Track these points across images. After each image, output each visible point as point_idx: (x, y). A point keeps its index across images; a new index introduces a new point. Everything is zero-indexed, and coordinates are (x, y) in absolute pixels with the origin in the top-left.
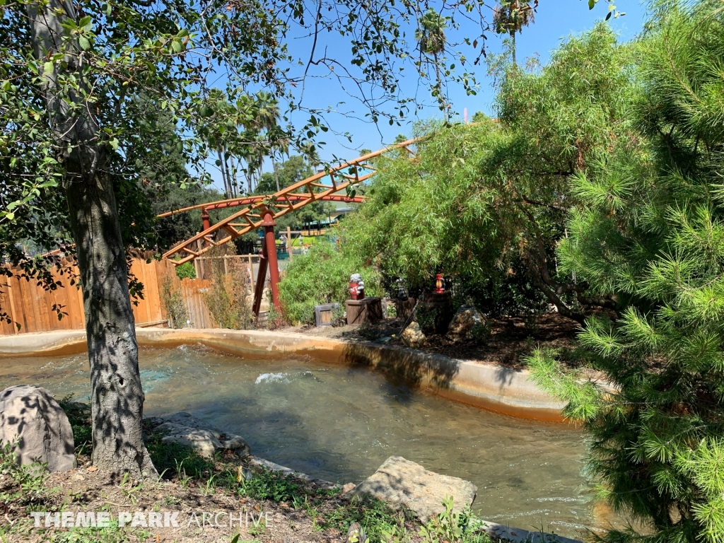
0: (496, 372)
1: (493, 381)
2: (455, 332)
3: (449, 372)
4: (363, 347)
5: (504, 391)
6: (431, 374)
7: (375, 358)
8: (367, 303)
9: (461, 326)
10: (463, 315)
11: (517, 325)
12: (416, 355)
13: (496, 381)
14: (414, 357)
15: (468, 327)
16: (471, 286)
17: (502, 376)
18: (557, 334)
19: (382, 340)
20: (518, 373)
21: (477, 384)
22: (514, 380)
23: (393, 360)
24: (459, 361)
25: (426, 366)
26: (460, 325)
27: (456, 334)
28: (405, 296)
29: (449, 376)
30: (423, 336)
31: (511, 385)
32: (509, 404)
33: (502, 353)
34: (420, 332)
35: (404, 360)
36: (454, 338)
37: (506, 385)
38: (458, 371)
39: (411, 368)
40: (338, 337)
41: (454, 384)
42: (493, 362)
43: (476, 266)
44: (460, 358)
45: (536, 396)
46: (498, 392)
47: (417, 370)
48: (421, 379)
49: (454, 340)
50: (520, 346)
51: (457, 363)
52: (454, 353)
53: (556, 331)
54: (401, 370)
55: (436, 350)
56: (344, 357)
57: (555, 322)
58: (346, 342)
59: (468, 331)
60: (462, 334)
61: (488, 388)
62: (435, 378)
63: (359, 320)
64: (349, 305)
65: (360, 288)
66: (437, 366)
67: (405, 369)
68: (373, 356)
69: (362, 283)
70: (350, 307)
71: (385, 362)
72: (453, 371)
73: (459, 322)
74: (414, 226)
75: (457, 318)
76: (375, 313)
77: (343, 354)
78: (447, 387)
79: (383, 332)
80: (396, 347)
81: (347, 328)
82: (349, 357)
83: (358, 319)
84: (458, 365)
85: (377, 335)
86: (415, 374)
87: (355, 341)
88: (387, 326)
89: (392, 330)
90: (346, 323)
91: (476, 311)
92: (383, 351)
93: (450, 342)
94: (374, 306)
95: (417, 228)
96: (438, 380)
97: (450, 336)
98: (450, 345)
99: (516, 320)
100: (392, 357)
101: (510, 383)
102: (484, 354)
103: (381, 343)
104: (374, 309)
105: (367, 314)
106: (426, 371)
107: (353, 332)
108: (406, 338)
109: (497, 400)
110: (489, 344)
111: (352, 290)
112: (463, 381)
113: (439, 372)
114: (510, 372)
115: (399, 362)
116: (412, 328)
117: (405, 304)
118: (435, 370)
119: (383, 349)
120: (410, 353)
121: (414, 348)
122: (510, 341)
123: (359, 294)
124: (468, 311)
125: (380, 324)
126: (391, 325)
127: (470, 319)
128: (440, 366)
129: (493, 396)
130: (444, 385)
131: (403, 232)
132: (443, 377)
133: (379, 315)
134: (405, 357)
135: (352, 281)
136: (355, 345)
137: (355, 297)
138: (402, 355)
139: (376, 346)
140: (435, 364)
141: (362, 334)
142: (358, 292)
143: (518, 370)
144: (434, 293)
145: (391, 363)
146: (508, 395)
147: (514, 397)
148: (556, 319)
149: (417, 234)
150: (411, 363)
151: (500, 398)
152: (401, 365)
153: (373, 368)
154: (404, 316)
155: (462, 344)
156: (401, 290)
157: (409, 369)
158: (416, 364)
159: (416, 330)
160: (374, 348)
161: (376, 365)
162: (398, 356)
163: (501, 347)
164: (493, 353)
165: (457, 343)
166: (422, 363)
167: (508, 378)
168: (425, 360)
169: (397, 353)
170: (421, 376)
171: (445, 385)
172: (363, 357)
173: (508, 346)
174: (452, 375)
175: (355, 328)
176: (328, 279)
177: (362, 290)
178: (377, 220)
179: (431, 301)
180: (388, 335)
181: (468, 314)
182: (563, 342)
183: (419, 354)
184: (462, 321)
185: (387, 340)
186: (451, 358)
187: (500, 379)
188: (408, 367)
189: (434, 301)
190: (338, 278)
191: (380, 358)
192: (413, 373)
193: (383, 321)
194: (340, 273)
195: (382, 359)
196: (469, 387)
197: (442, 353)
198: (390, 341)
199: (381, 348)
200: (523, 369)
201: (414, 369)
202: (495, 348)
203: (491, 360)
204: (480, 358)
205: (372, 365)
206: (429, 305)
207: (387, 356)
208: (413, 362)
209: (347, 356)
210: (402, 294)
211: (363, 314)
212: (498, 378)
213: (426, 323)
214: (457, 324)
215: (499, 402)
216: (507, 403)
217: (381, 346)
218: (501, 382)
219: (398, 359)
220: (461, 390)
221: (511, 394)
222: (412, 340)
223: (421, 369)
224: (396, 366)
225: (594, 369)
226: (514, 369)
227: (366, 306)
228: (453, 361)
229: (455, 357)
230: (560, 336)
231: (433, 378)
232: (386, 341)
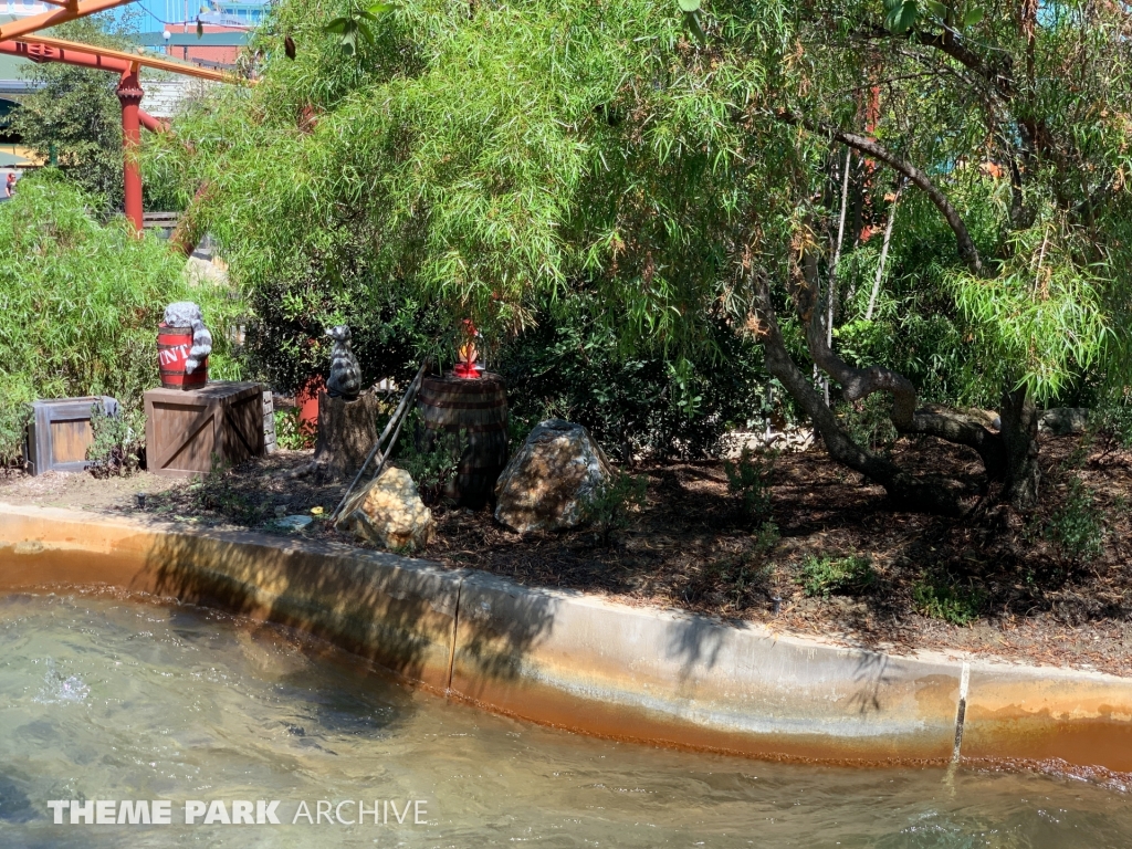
0: (672, 628)
1: (662, 654)
2: (522, 503)
3: (522, 628)
4: (222, 548)
5: (694, 686)
6: (464, 633)
7: (266, 582)
8: (222, 401)
9: (541, 486)
10: (547, 450)
11: (690, 486)
12: (414, 575)
13: (670, 656)
14: (405, 581)
15: (566, 489)
16: (558, 360)
17: (689, 641)
18: (818, 516)
19: (283, 524)
20: (738, 632)
21: (612, 663)
22: (727, 654)
23: (330, 588)
24: (555, 594)
25: (444, 610)
26: (540, 482)
27: (527, 509)
28: (351, 383)
29: (522, 639)
30: (427, 514)
31: (716, 668)
32: (706, 723)
33: (675, 572)
34: (417, 502)
35: (368, 591)
36: (519, 522)
37: (700, 669)
38: (550, 626)
39: (393, 614)
40: (127, 511)
41: (535, 666)
42: (657, 598)
43: (662, 302)
44: (553, 585)
45: (789, 698)
46: (673, 687)
47: (412, 622)
48: (425, 651)
49: (521, 529)
50: (719, 549)
51: (545, 600)
52: (531, 571)
53: (811, 507)
54: (359, 619)
55: (472, 559)
56: (152, 579)
57: (794, 479)
58: (161, 528)
59: (564, 502)
60: (545, 511)
61: (644, 675)
62: (474, 648)
63: (193, 456)
64: (157, 405)
65: (196, 350)
66: (483, 610)
67: (371, 617)
68: (260, 576)
69: (206, 334)
70: (161, 411)
71: (302, 596)
72: (534, 628)
73: (537, 474)
74: (492, 157)
75: (528, 461)
76: (242, 438)
77: (147, 567)
78: (513, 675)
79: (278, 499)
80: (338, 549)
81: (145, 482)
82: (168, 580)
83: (188, 451)
84: (551, 609)
85: (262, 509)
86: (405, 635)
87: (190, 525)
88: (289, 479)
89: (309, 492)
90: (143, 465)
91: (586, 440)
92: (294, 563)
93: (507, 535)
94: (242, 413)
95: (507, 166)
96: (483, 653)
97: (508, 518)
98: (509, 546)
99: (685, 470)
100: (327, 582)
101: (713, 660)
102: (624, 575)
103: (285, 534)
104: (243, 423)
105: (223, 437)
106: (443, 627)
107: (175, 497)
108: (371, 520)
109: (670, 710)
110: (631, 544)
111: (170, 356)
112: (565, 655)
113: (491, 628)
114: (715, 630)
115: (351, 595)
116: (391, 487)
117: (351, 409)
118: (473, 622)
119: (296, 553)
120: (389, 570)
121: (399, 552)
122: (688, 534)
123: (195, 370)
124: (563, 440)
125: (261, 472)
126: (301, 476)
127: (569, 466)
128: (493, 610)
129: (657, 701)
130: (505, 667)
131: (444, 174)
132: (499, 645)
133: (254, 443)
134: (374, 580)
135: (170, 326)
136: (193, 541)
137: (179, 380)
138: (363, 573)
139: (273, 544)
140: (475, 601)
141: (212, 502)
142: (192, 364)
143: (738, 623)
144: (452, 377)
145: (322, 600)
146: (706, 698)
147: (723, 702)
148: (796, 472)
149: (503, 182)
150: (394, 600)
151: (679, 705)
152: (356, 607)
153: (258, 619)
154: (347, 451)
155: (545, 542)
156: (340, 366)
157: (387, 617)
158: (412, 603)
159: (404, 497)
160: (264, 551)
161: (269, 606)
162: (348, 578)
163: (670, 555)
164: (649, 570)
165: (529, 538)
166: (431, 598)
167: (707, 647)
168: (441, 590)
169: (345, 568)
170: (426, 642)
171: (507, 670)
172: (222, 579)
173: (689, 551)
174: (530, 638)
175: (181, 481)
176: (75, 315)
177: (202, 358)
178: (335, 125)
179: (445, 405)
180: (299, 508)
181: (562, 449)
182: (842, 540)
183: (421, 572)
184: (545, 471)
185: (300, 523)
186: (528, 585)
187: (682, 650)
188: (381, 612)
189: (456, 405)
190: (111, 315)
191: (284, 583)
192: (398, 632)
193: (268, 463)
194: (117, 297)
195: (292, 586)
196: (582, 674)
197: (493, 569)
198: (309, 527)
199: (288, 552)
200: (750, 618)
201: (403, 619)
202: (652, 555)
203: (650, 593)
204: (614, 585)
205: (256, 606)
206: (439, 416)
207: (311, 578)
208: (401, 596)
209: (162, 574)
210: (344, 378)
211: (207, 436)
212: (677, 646)
213: (431, 476)
214: (530, 479)
215: (676, 718)
216: (699, 721)
217: (290, 546)
218: (685, 657)
219: (348, 584)
220: (556, 682)
221: (715, 695)
222: (392, 528)
223: (428, 620)
224: (340, 609)
225: (949, 620)
226: (724, 619)
227: (218, 411)
228: (535, 594)
229: (535, 580)
230: (830, 523)
231: (466, 648)
232: (299, 527)
